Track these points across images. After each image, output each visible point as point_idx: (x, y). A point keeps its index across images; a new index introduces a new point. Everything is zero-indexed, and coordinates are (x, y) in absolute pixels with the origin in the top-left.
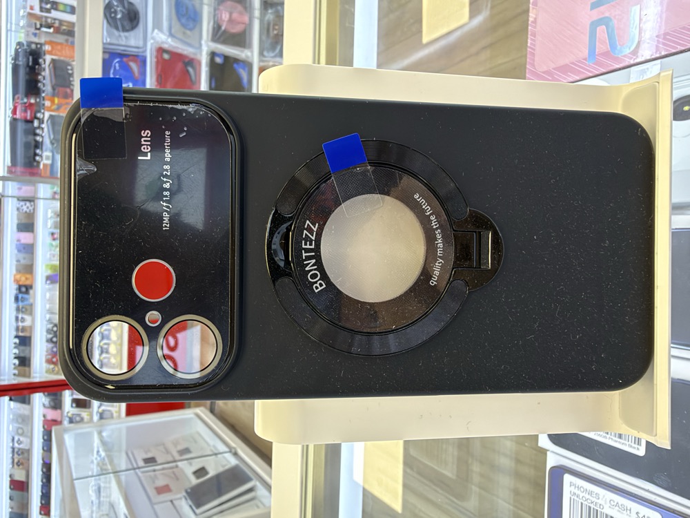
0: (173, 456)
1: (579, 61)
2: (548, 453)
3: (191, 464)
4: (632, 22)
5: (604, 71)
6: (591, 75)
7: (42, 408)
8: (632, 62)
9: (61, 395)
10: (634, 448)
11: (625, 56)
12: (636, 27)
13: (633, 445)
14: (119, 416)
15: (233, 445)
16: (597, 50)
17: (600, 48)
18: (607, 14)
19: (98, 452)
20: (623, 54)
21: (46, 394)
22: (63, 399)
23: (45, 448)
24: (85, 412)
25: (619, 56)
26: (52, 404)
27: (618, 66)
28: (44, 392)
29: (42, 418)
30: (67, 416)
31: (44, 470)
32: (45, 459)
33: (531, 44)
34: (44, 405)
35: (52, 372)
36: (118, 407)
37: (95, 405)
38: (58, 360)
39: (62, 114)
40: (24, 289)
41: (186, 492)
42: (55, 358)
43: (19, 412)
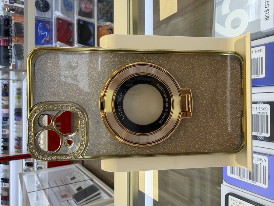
3: (75, 185)
14: (45, 168)
15: (91, 177)
35: (17, 152)
36: (44, 165)
37: (35, 164)
38: (19, 147)
39: (19, 44)
40: (5, 119)
41: (73, 196)
42: (19, 146)
43: (4, 168)
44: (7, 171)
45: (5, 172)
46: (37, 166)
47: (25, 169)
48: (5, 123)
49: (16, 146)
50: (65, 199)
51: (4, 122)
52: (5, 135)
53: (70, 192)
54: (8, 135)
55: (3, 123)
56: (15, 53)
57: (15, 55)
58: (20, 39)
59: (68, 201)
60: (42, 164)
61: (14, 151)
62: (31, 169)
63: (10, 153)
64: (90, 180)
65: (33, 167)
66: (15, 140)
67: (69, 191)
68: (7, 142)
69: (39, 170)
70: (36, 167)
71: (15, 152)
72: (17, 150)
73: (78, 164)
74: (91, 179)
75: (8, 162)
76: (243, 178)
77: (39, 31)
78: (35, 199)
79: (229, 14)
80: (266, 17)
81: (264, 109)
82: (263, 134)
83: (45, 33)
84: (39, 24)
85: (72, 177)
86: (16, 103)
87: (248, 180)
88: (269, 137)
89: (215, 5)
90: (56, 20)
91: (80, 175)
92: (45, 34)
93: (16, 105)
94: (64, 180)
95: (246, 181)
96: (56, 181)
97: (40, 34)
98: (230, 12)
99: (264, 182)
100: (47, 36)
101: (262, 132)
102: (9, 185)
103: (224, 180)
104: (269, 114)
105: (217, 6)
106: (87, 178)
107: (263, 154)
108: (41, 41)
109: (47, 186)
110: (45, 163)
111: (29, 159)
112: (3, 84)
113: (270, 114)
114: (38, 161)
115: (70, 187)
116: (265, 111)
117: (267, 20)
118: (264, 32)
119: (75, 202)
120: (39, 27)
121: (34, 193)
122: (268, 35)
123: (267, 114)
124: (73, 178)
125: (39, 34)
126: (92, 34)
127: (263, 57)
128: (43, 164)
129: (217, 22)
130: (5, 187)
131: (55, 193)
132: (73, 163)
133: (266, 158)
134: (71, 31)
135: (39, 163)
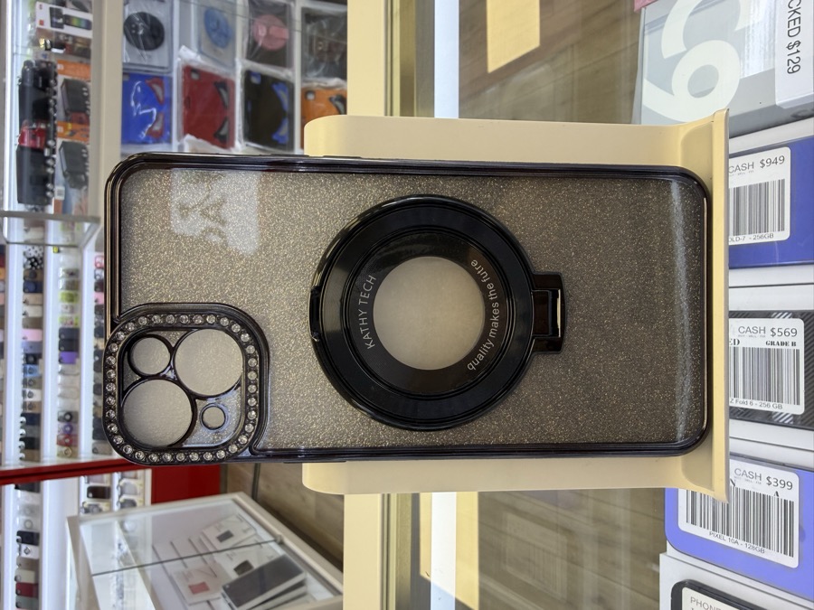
15: (278, 533)
19: (120, 545)
24: (103, 503)
30: (82, 507)
35: (65, 455)
36: (142, 495)
37: (116, 493)
38: (71, 441)
39: (76, 141)
40: (31, 359)
41: (224, 588)
42: (69, 439)
43: (27, 502)
44: (34, 511)
45: (28, 512)
46: (122, 500)
47: (85, 505)
48: (31, 371)
49: (62, 437)
50: (202, 596)
51: (28, 366)
52: (32, 405)
53: (216, 576)
54: (40, 404)
55: (25, 371)
56: (65, 168)
57: (65, 175)
58: (78, 127)
59: (208, 602)
60: (135, 494)
61: (56, 453)
62: (103, 505)
63: (45, 459)
64: (275, 541)
65: (111, 500)
66: (59, 420)
67: (214, 573)
68: (36, 427)
69: (124, 510)
70: (119, 502)
71: (58, 455)
72: (65, 448)
73: (242, 494)
74: (279, 540)
75: (36, 483)
76: (726, 537)
77: (133, 104)
78: (113, 593)
79: (683, 54)
80: (792, 65)
81: (787, 334)
82: (783, 405)
83: (149, 111)
84: (133, 85)
85: (223, 531)
86: (63, 312)
87: (740, 541)
88: (802, 415)
89: (644, 30)
90: (181, 73)
91: (245, 526)
92: (152, 113)
93: (62, 318)
94: (200, 540)
95: (735, 546)
96: (174, 542)
97: (135, 114)
98: (685, 49)
99: (788, 550)
100: (154, 118)
101: (779, 400)
102: (41, 553)
103: (668, 544)
104: (801, 346)
105: (650, 33)
106: (267, 537)
107: (784, 465)
108: (139, 132)
109: (148, 557)
110: (144, 485)
111: (98, 478)
112: (29, 256)
113: (806, 346)
114: (125, 484)
115: (215, 562)
116: (790, 340)
117: (794, 72)
118: (785, 108)
119: (230, 605)
120: (133, 94)
121: (112, 578)
122: (797, 118)
123: (795, 348)
124: (226, 536)
125: (132, 112)
126: (284, 112)
127: (783, 181)
128: (138, 492)
129: (648, 80)
130: (29, 556)
131: (171, 578)
132: (225, 492)
133: (793, 478)
134: (224, 103)
135: (127, 490)
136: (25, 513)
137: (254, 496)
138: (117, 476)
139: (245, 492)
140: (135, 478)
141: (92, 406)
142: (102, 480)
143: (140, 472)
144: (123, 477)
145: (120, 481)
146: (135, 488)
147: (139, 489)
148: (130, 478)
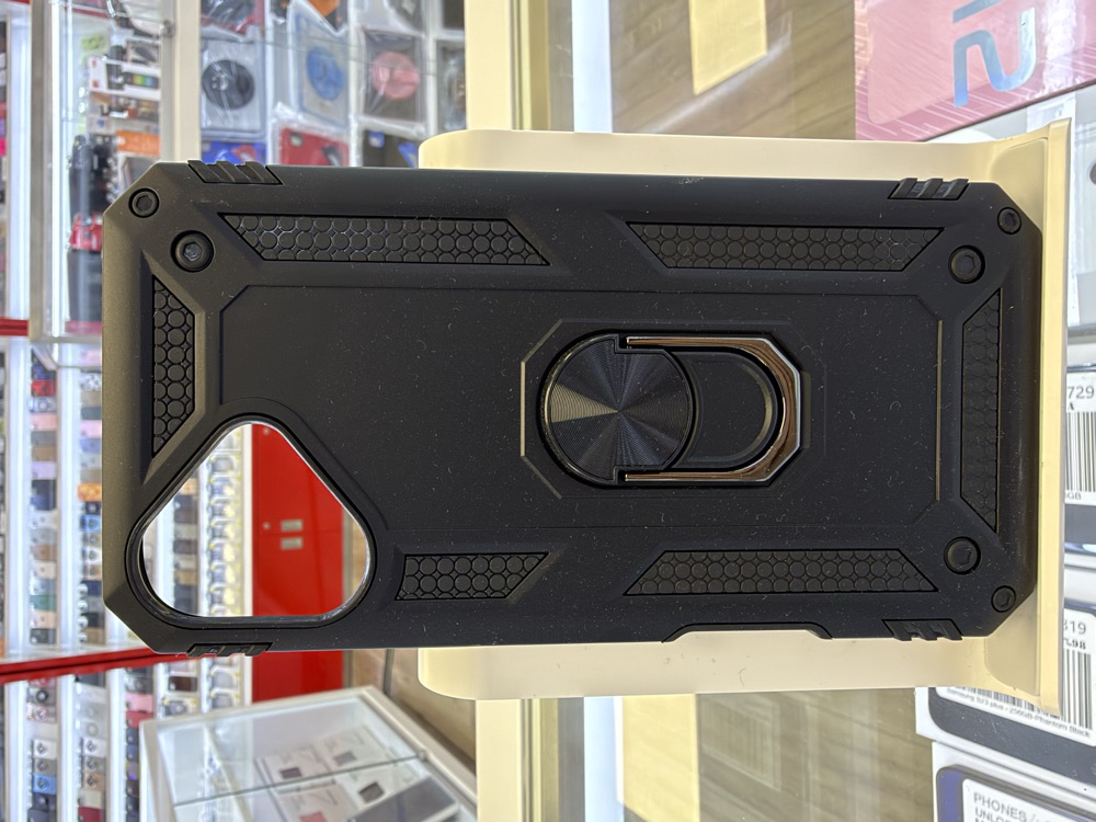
0: (326, 766)
1: (941, 104)
2: (934, 744)
3: (355, 778)
4: (1023, 36)
5: (982, 115)
6: (961, 123)
7: (124, 693)
8: (1028, 99)
9: (152, 672)
10: (1081, 733)
11: (1016, 90)
12: (1031, 44)
13: (1077, 727)
14: (242, 703)
15: (421, 746)
16: (969, 85)
17: (974, 79)
18: (981, 27)
19: (211, 760)
20: (1013, 88)
21: (130, 669)
22: (154, 677)
23: (131, 756)
24: (188, 697)
25: (1006, 90)
26: (139, 686)
27: (1005, 107)
28: (126, 667)
29: (125, 709)
30: (163, 705)
31: (130, 790)
32: (130, 774)
33: (862, 82)
34: (127, 689)
36: (239, 689)
37: (205, 685)
40: (93, 508)
43: (90, 700)
44: (100, 712)
45: (92, 713)
46: (213, 694)
47: (166, 702)
48: (93, 524)
51: (88, 518)
52: (94, 570)
53: (335, 803)
60: (231, 686)
62: (188, 700)
63: (113, 641)
64: (417, 757)
65: (198, 693)
67: (335, 798)
69: (217, 711)
70: (209, 697)
73: (371, 688)
74: (422, 756)
75: (101, 675)
109: (249, 780)
110: (241, 675)
111: (181, 664)
114: (217, 673)
121: (200, 808)
128: (235, 682)
132: (350, 685)
135: (220, 680)
136: (88, 715)
137: (386, 691)
138: (205, 662)
139: (375, 684)
140: (230, 664)
141: (172, 569)
142: (186, 668)
143: (236, 657)
144: (214, 664)
145: (210, 668)
146: (230, 678)
147: (236, 679)
148: (223, 665)
